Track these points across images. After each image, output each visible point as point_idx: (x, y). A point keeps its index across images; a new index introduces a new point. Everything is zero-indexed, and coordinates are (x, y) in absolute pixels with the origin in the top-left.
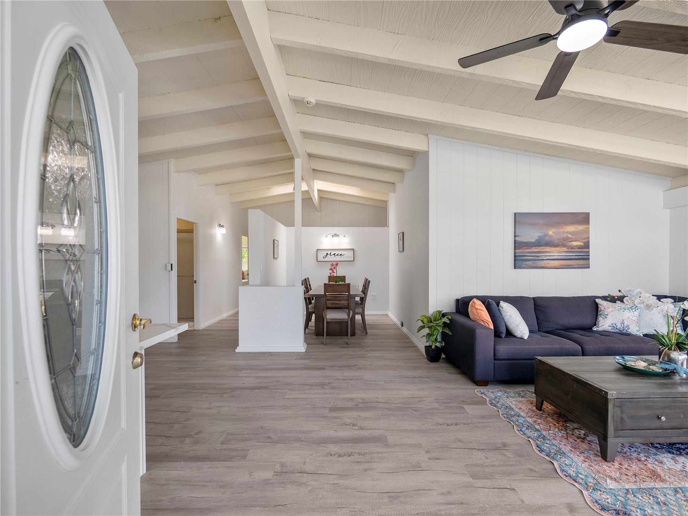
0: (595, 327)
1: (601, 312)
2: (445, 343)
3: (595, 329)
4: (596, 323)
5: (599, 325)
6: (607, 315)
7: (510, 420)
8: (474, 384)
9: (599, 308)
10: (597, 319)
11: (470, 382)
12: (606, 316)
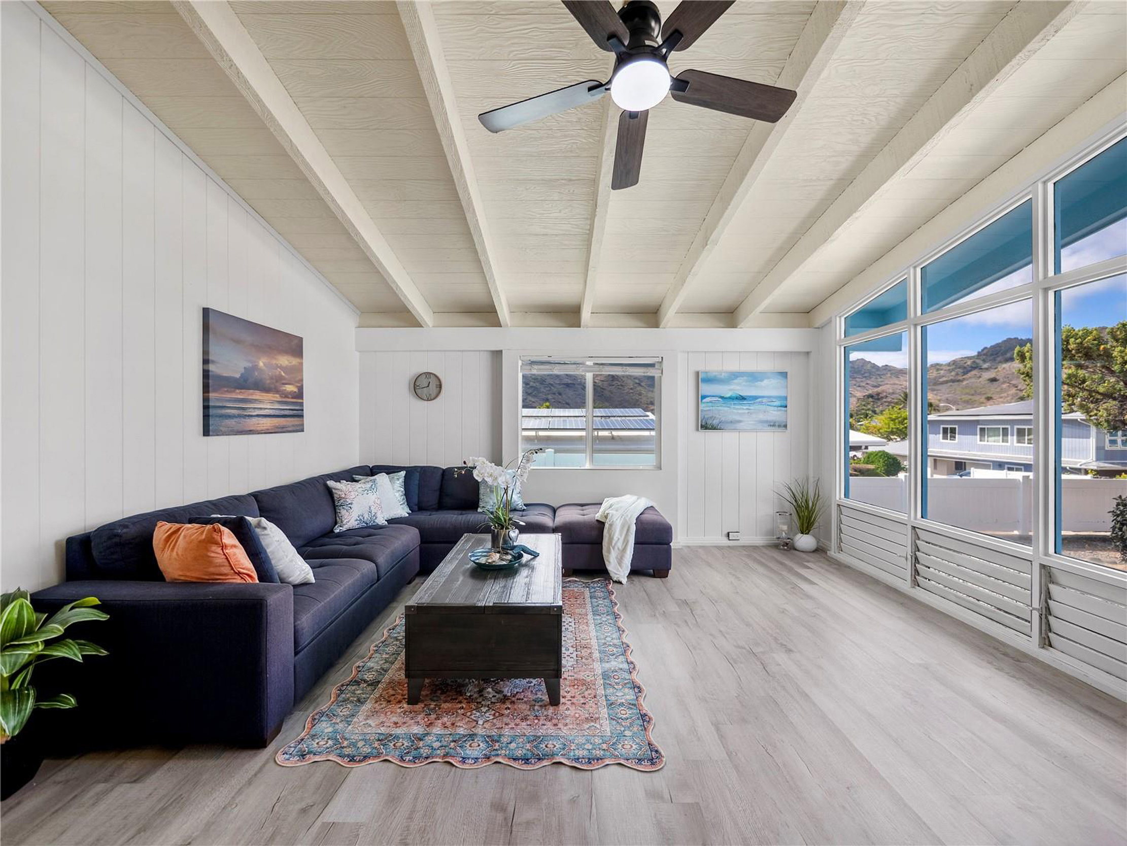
0: (336, 526)
1: (342, 501)
2: (74, 696)
3: (337, 530)
4: (336, 520)
5: (344, 523)
6: (351, 504)
7: (427, 758)
8: (245, 754)
9: (335, 495)
10: (336, 513)
11: (227, 754)
12: (350, 506)
